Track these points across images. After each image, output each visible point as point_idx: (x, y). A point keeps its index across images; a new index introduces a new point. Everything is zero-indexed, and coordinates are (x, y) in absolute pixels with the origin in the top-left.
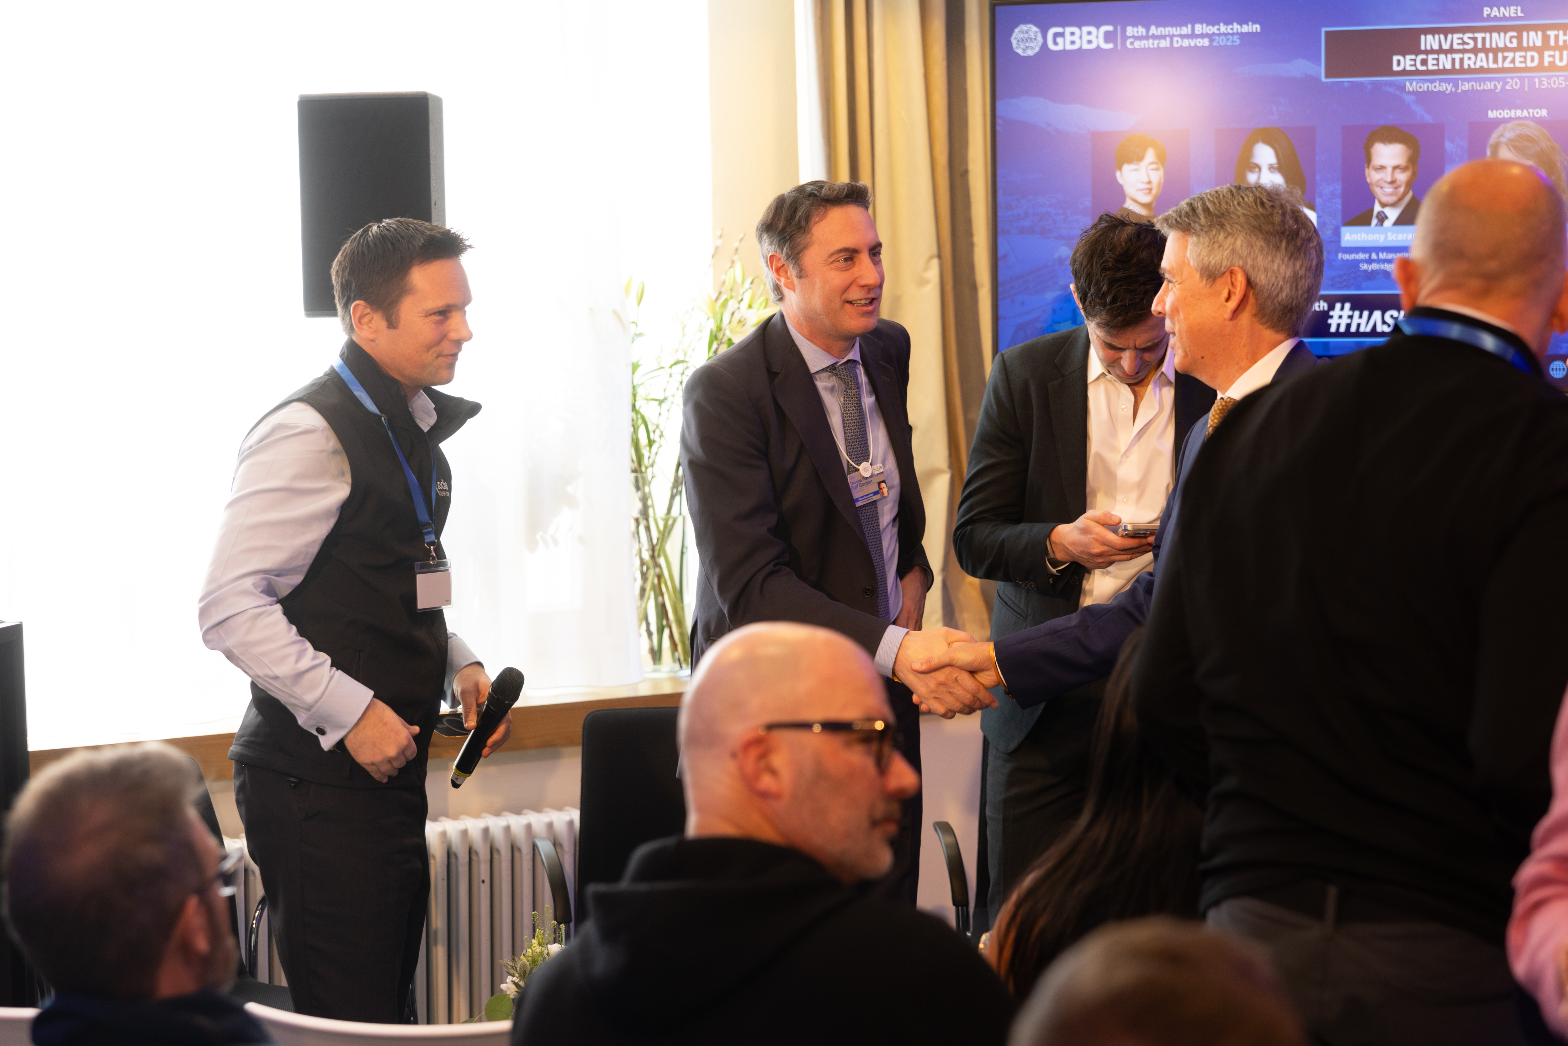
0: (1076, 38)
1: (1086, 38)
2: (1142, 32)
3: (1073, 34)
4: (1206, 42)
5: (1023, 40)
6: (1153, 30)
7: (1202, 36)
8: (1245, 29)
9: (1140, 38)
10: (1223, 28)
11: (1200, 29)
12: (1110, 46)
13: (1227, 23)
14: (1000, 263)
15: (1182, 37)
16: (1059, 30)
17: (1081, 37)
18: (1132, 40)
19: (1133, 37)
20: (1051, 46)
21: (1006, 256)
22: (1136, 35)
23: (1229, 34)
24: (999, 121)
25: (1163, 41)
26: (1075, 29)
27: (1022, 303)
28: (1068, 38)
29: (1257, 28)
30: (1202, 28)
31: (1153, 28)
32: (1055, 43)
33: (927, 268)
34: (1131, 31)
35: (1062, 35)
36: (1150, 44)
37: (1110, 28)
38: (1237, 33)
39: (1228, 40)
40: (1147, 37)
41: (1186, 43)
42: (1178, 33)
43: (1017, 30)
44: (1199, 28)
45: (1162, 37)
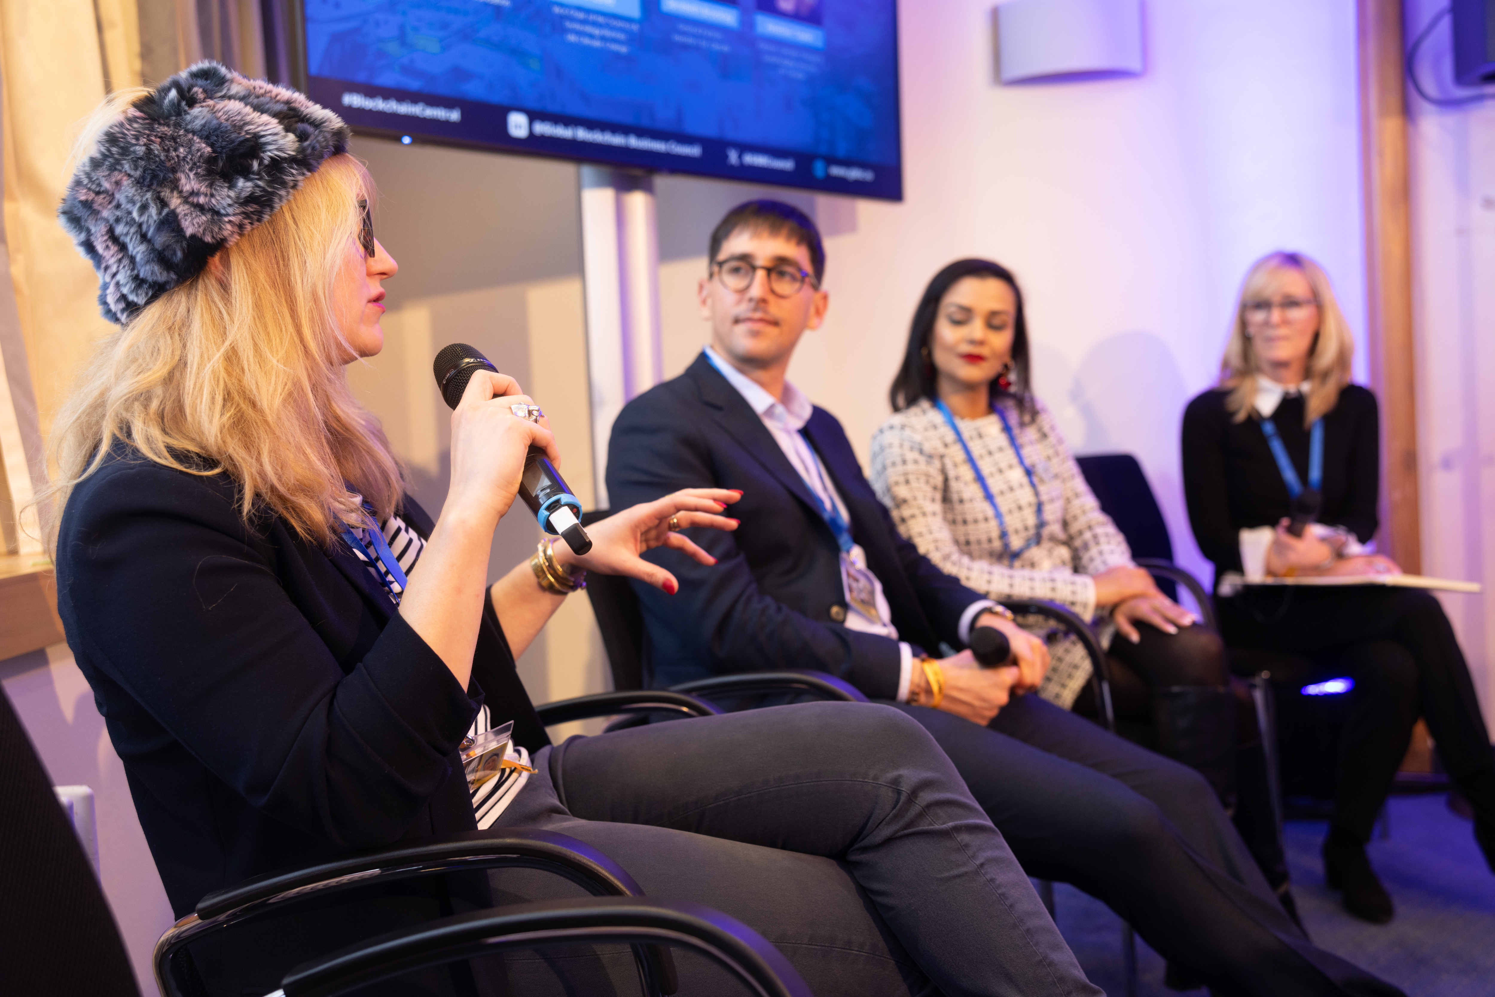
27: (337, 5)
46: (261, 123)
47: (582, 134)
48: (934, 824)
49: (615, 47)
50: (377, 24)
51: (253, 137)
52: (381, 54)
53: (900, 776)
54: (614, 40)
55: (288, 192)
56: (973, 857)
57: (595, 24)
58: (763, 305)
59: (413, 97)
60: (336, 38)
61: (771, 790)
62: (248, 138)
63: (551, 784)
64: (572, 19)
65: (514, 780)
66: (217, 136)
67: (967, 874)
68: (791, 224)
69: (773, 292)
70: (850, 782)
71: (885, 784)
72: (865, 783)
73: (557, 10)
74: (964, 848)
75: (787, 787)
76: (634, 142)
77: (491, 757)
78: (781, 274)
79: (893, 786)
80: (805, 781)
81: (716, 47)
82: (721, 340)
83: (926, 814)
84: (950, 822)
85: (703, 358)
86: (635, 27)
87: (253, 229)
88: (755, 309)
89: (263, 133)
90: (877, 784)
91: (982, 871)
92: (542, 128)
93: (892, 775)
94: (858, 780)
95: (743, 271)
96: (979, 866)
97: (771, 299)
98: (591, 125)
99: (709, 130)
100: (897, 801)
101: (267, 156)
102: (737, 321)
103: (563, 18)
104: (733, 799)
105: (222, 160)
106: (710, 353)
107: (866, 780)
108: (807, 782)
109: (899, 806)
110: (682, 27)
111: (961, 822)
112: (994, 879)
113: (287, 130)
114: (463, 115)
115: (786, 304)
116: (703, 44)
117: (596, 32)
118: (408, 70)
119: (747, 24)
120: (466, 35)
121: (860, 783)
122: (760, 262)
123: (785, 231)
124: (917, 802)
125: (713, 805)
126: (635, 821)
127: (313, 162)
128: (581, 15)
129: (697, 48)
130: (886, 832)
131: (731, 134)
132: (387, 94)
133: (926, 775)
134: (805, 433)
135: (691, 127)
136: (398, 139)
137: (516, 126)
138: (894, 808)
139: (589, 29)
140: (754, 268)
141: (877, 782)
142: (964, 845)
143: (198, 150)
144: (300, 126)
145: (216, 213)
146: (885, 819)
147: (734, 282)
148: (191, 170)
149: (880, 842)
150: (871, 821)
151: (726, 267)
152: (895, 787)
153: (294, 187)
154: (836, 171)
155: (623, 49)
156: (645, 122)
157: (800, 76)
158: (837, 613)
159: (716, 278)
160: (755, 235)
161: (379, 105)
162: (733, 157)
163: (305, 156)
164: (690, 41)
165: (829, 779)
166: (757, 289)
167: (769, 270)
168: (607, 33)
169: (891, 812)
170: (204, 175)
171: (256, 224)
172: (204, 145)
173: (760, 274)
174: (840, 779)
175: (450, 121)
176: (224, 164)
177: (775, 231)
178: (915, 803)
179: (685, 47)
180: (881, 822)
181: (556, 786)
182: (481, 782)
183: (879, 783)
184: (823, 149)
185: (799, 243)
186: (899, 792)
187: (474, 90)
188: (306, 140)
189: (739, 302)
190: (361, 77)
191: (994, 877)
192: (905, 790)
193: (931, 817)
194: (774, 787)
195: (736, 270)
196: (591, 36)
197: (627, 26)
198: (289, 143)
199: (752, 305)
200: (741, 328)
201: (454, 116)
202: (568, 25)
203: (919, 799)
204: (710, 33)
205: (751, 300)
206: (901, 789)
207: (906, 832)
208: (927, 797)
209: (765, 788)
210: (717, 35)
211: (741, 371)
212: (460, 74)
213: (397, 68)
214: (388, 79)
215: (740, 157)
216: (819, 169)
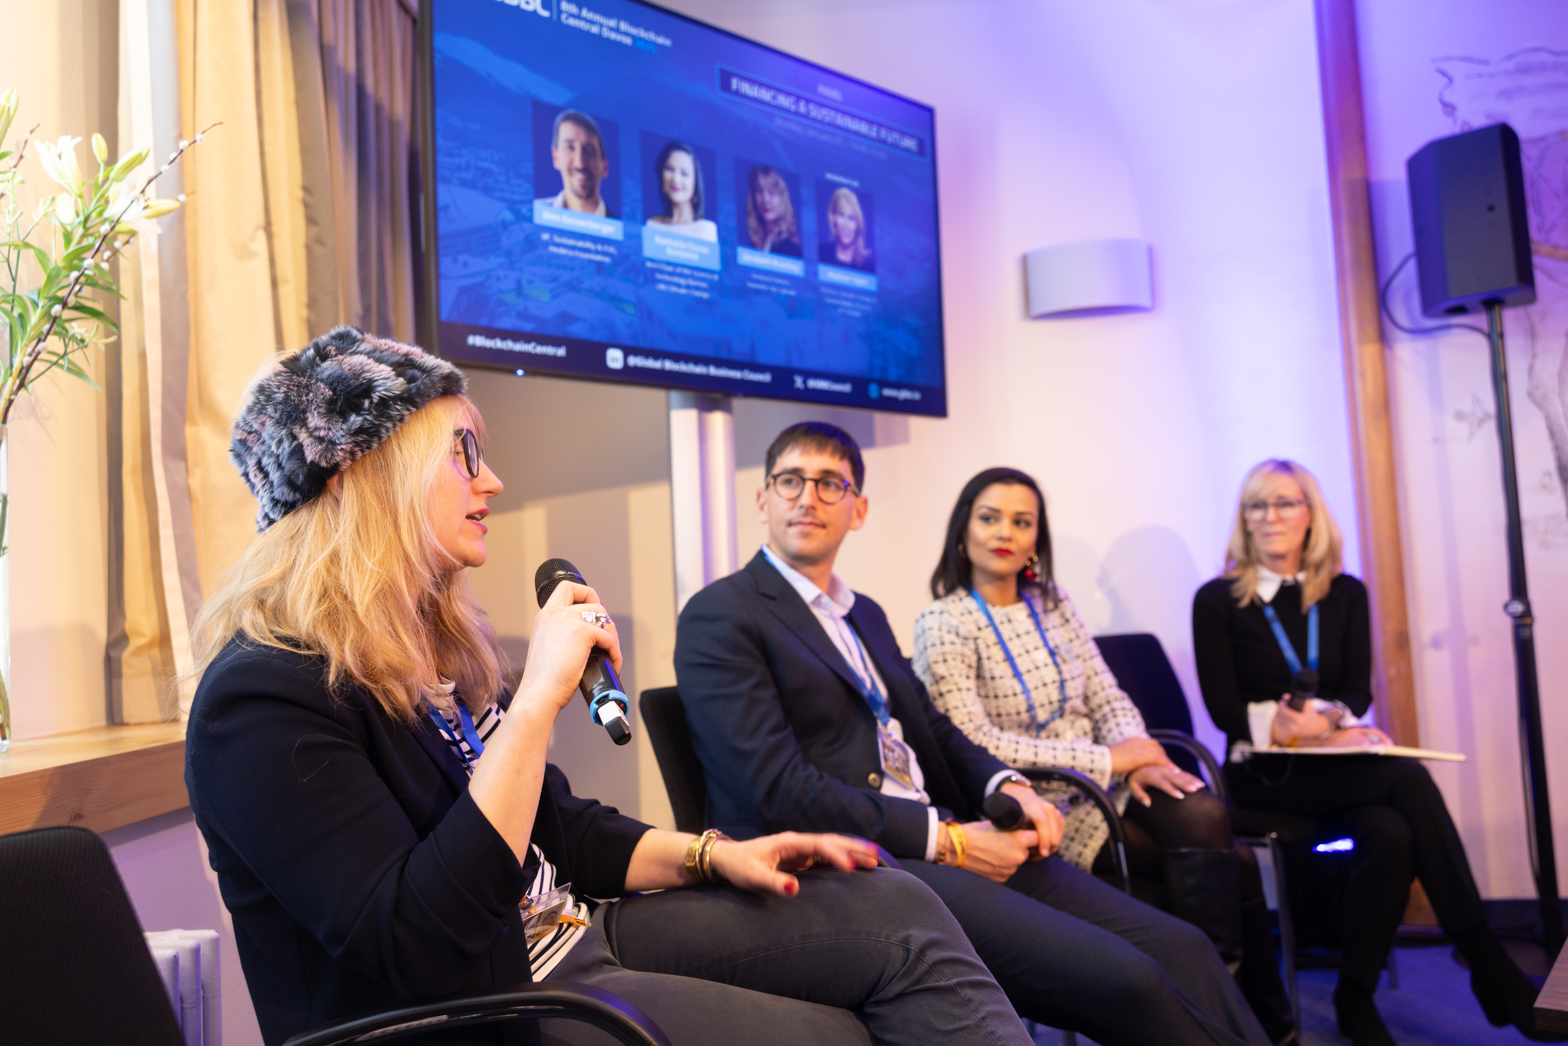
2: (575, 10)
4: (628, 41)
6: (585, 13)
7: (627, 34)
8: (661, 40)
9: (573, 16)
10: (642, 34)
12: (545, 14)
13: (647, 29)
14: (441, 215)
15: (611, 29)
18: (566, 15)
19: (567, 12)
21: (446, 208)
22: (569, 11)
23: (645, 40)
24: (438, 56)
25: (593, 27)
27: (466, 264)
29: (667, 42)
30: (626, 27)
31: (584, 10)
34: (565, 6)
36: (582, 25)
38: (653, 42)
39: (646, 45)
40: (578, 17)
41: (613, 36)
42: (606, 23)
44: (624, 26)
45: (592, 22)
46: (376, 371)
47: (669, 365)
48: (940, 981)
49: (698, 294)
50: (498, 279)
51: (367, 382)
52: (501, 303)
53: (909, 936)
54: (698, 288)
55: (395, 425)
56: (976, 1011)
57: (682, 275)
58: (812, 511)
59: (527, 338)
60: (464, 291)
61: (795, 946)
62: (364, 383)
63: (605, 938)
64: (662, 272)
65: (571, 934)
66: (338, 382)
67: (969, 1027)
68: (835, 442)
69: (821, 500)
70: (865, 941)
71: (896, 943)
72: (879, 942)
73: (649, 264)
74: (967, 1002)
75: (809, 944)
76: (713, 371)
77: (550, 914)
78: (827, 484)
79: (903, 945)
80: (825, 940)
81: (784, 292)
82: (776, 540)
83: (933, 971)
84: (954, 978)
85: (761, 554)
86: (716, 277)
87: (364, 456)
88: (806, 515)
89: (376, 378)
90: (889, 943)
91: (983, 1025)
92: (635, 361)
93: (902, 934)
94: (872, 939)
95: (794, 482)
96: (980, 1020)
97: (819, 506)
98: (676, 357)
99: (779, 360)
100: (907, 959)
101: (375, 397)
102: (790, 524)
103: (654, 271)
104: (762, 955)
105: (340, 400)
106: (767, 551)
107: (879, 939)
108: (827, 941)
109: (908, 963)
110: (755, 276)
111: (965, 978)
112: (995, 1032)
113: (398, 375)
114: (568, 351)
115: (831, 509)
116: (774, 289)
117: (683, 282)
118: (523, 315)
119: (811, 272)
120: (573, 286)
121: (874, 942)
122: (809, 475)
123: (829, 449)
124: (925, 960)
125: (745, 960)
126: (677, 973)
127: (418, 400)
128: (670, 269)
129: (768, 293)
130: (897, 987)
131: (797, 363)
132: (504, 335)
133: (934, 935)
134: (850, 619)
135: (763, 358)
136: (514, 372)
137: (613, 360)
138: (904, 965)
139: (676, 279)
140: (804, 480)
141: (889, 941)
142: (967, 1000)
143: (322, 394)
144: (410, 372)
145: (333, 443)
146: (896, 975)
147: (786, 492)
148: (315, 410)
149: (892, 997)
150: (884, 977)
151: (780, 480)
152: (905, 946)
153: (401, 420)
154: (888, 392)
155: (705, 296)
156: (724, 354)
157: (857, 314)
158: (874, 780)
159: (772, 488)
160: (805, 452)
161: (498, 344)
162: (799, 382)
163: (410, 395)
164: (762, 287)
165: (847, 938)
166: (807, 498)
167: (817, 482)
168: (691, 282)
169: (901, 969)
170: (324, 414)
171: (367, 451)
172: (327, 390)
173: (809, 485)
174: (857, 938)
175: (557, 356)
176: (342, 403)
177: (821, 448)
178: (923, 961)
179: (758, 292)
180: (892, 979)
181: (609, 939)
182: (540, 936)
183: (891, 942)
184: (877, 375)
185: (842, 458)
186: (908, 951)
187: (578, 331)
188: (414, 382)
189: (792, 508)
190: (484, 322)
191: (994, 1029)
192: (914, 949)
193: (937, 974)
194: (798, 945)
195: (788, 482)
196: (678, 285)
197: (709, 276)
198: (398, 385)
199: (803, 510)
200: (794, 530)
201: (561, 352)
202: (659, 276)
203: (926, 957)
204: (779, 281)
205: (801, 507)
206: (910, 948)
207: (915, 988)
208: (933, 955)
209: (791, 945)
210: (786, 282)
211: (793, 567)
212: (566, 318)
213: (513, 313)
214: (506, 323)
215: (805, 382)
216: (873, 391)
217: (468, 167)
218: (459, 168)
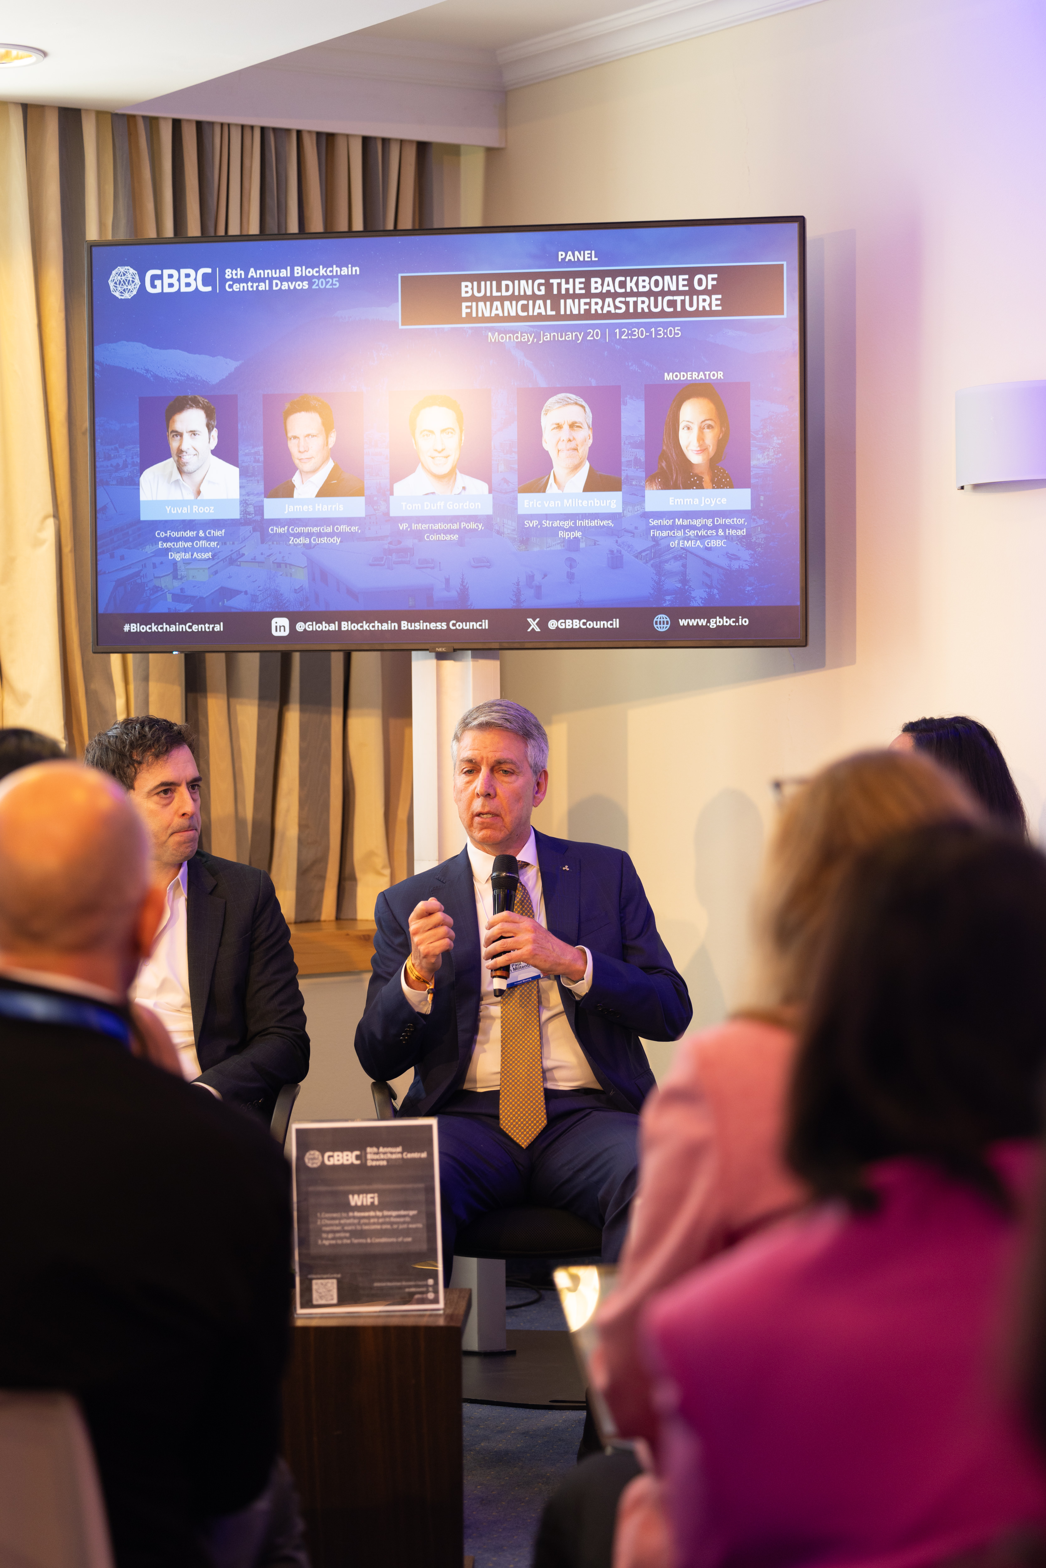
0: (174, 281)
1: (184, 280)
2: (241, 274)
3: (171, 276)
4: (305, 285)
5: (120, 282)
6: (252, 273)
7: (302, 279)
8: (345, 271)
9: (239, 281)
10: (322, 271)
11: (299, 271)
12: (209, 289)
13: (326, 266)
14: (99, 516)
15: (282, 279)
16: (158, 272)
17: (179, 280)
18: (231, 283)
19: (232, 279)
20: (149, 289)
21: (105, 508)
22: (235, 277)
23: (328, 277)
24: (97, 367)
25: (262, 284)
26: (174, 272)
27: (123, 558)
28: (166, 281)
30: (302, 271)
31: (252, 270)
32: (153, 286)
33: (41, 529)
34: (229, 274)
35: (160, 277)
36: (249, 286)
37: (209, 270)
38: (337, 276)
39: (327, 283)
40: (246, 280)
41: (285, 286)
42: (277, 275)
43: (114, 272)
45: (261, 280)
47: (345, 626)
50: (154, 566)
52: (157, 589)
59: (182, 618)
60: (120, 583)
76: (405, 625)
92: (302, 627)
98: (355, 617)
99: (502, 605)
114: (225, 626)
118: (179, 598)
120: (232, 561)
131: (531, 604)
132: (159, 619)
135: (477, 602)
136: (169, 653)
137: (278, 628)
154: (687, 622)
156: (422, 606)
161: (153, 628)
162: (534, 625)
175: (216, 631)
184: (670, 603)
187: (239, 604)
190: (139, 609)
201: (219, 628)
212: (226, 593)
213: (169, 597)
214: (160, 608)
215: (543, 624)
216: (662, 623)
217: (125, 465)
218: (117, 468)
